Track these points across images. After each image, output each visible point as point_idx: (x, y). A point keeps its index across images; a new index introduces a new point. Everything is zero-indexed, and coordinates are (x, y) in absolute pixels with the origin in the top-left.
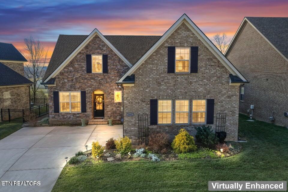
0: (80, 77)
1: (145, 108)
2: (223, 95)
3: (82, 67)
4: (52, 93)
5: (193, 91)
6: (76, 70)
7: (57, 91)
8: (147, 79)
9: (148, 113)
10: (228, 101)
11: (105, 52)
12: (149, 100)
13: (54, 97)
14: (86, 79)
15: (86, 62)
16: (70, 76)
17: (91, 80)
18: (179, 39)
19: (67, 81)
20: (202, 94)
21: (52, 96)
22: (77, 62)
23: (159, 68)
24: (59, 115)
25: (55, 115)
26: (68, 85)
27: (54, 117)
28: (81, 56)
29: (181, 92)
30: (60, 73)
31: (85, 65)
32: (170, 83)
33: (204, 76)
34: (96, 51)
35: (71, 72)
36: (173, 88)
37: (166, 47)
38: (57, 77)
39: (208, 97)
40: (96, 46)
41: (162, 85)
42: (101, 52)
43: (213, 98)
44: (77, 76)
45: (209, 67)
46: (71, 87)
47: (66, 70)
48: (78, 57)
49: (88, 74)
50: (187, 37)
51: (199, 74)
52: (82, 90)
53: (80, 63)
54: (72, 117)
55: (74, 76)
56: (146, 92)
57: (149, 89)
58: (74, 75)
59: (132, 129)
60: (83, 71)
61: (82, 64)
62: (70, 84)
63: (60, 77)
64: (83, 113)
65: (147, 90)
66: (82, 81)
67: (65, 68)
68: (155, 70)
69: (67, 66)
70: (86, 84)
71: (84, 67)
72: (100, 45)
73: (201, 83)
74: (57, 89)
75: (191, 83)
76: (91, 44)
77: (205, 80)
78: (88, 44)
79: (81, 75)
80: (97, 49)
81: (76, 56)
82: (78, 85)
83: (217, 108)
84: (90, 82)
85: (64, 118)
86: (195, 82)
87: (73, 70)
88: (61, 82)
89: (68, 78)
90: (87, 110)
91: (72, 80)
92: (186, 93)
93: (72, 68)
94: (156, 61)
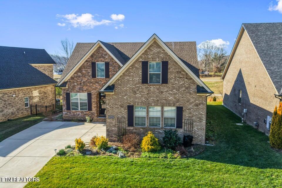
0: (87, 81)
1: (123, 112)
2: (191, 104)
3: (88, 73)
4: (65, 94)
5: (164, 100)
6: (84, 75)
7: (68, 92)
8: (125, 89)
9: (126, 116)
10: (196, 108)
11: (107, 60)
12: (127, 106)
13: (66, 98)
14: (92, 83)
15: (91, 68)
16: (78, 80)
17: (96, 84)
18: (152, 54)
19: (76, 84)
20: (172, 102)
21: (65, 96)
22: (84, 69)
23: (135, 79)
24: (70, 113)
25: (67, 112)
26: (77, 88)
27: (67, 114)
28: (87, 64)
29: (153, 100)
30: (71, 77)
31: (90, 71)
32: (144, 92)
33: (174, 87)
34: (100, 59)
35: (79, 77)
36: (147, 96)
37: (140, 62)
38: (69, 81)
39: (178, 105)
40: (100, 55)
41: (137, 93)
42: (104, 60)
43: (182, 106)
44: (85, 81)
45: (178, 79)
46: (80, 89)
47: (75, 75)
48: (85, 64)
49: (94, 79)
50: (159, 53)
51: (170, 85)
52: (88, 92)
53: (87, 69)
54: (81, 114)
55: (82, 81)
56: (124, 99)
57: (127, 97)
58: (82, 79)
59: (113, 129)
60: (89, 76)
61: (88, 70)
62: (79, 86)
63: (71, 81)
64: (89, 111)
65: (125, 98)
66: (88, 84)
67: (75, 73)
68: (131, 81)
69: (76, 72)
70: (92, 87)
71: (90, 72)
72: (103, 54)
73: (171, 93)
74: (68, 91)
75: (162, 92)
76: (95, 53)
77: (174, 90)
78: (93, 54)
79: (88, 79)
80: (100, 58)
81: (84, 64)
82: (85, 88)
83: (186, 115)
84: (95, 86)
85: (74, 115)
86: (166, 91)
87: (81, 75)
88: (72, 85)
89: (77, 82)
90: (92, 109)
91: (81, 84)
92: (158, 101)
93: (80, 74)
94: (132, 74)
